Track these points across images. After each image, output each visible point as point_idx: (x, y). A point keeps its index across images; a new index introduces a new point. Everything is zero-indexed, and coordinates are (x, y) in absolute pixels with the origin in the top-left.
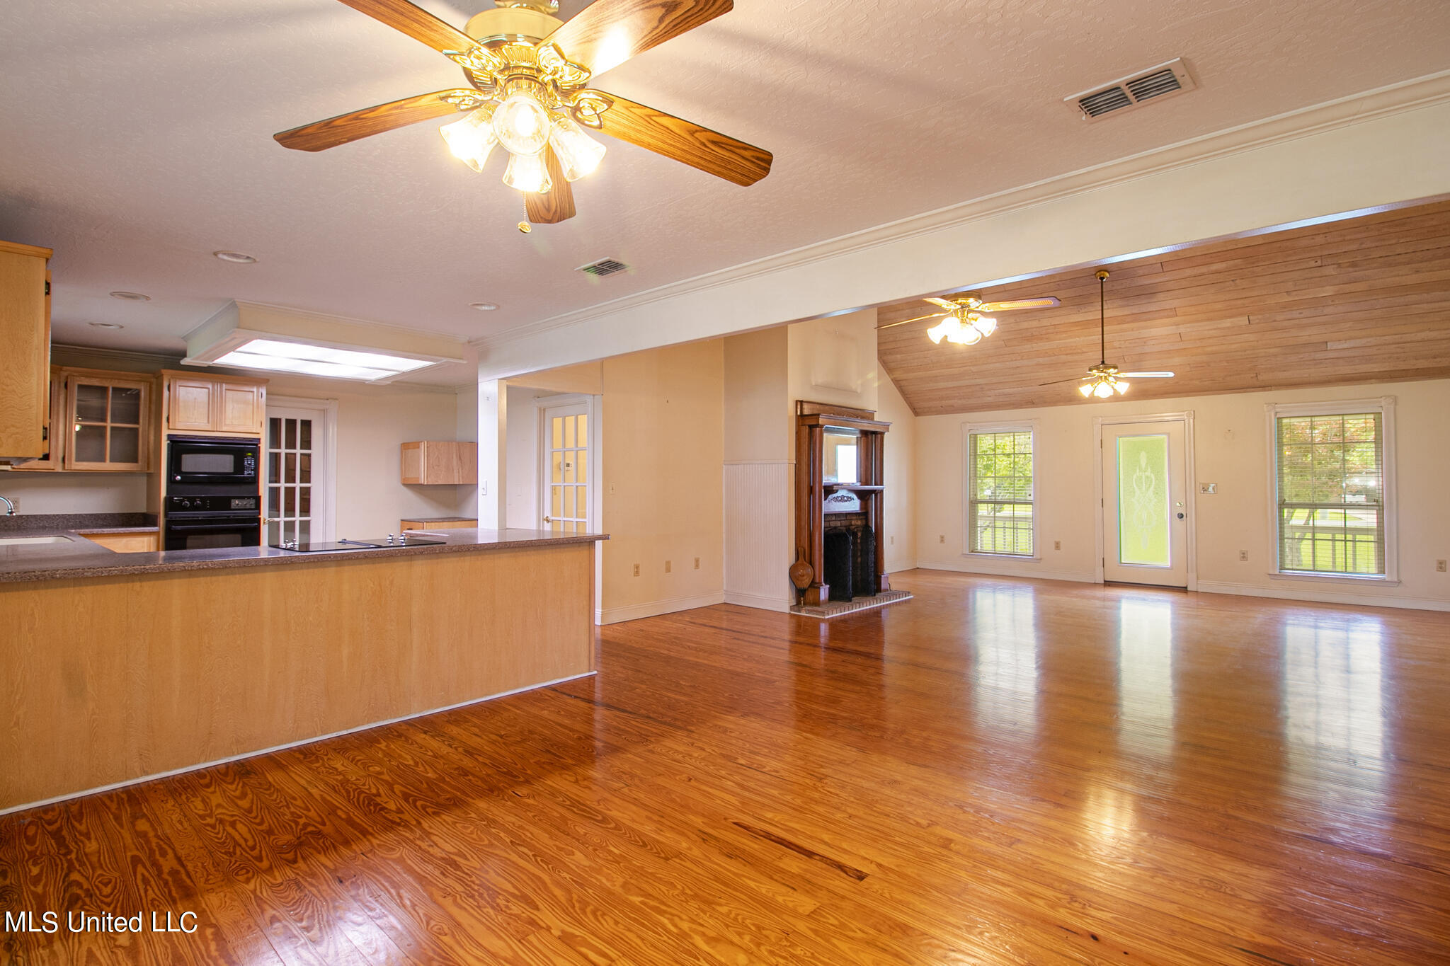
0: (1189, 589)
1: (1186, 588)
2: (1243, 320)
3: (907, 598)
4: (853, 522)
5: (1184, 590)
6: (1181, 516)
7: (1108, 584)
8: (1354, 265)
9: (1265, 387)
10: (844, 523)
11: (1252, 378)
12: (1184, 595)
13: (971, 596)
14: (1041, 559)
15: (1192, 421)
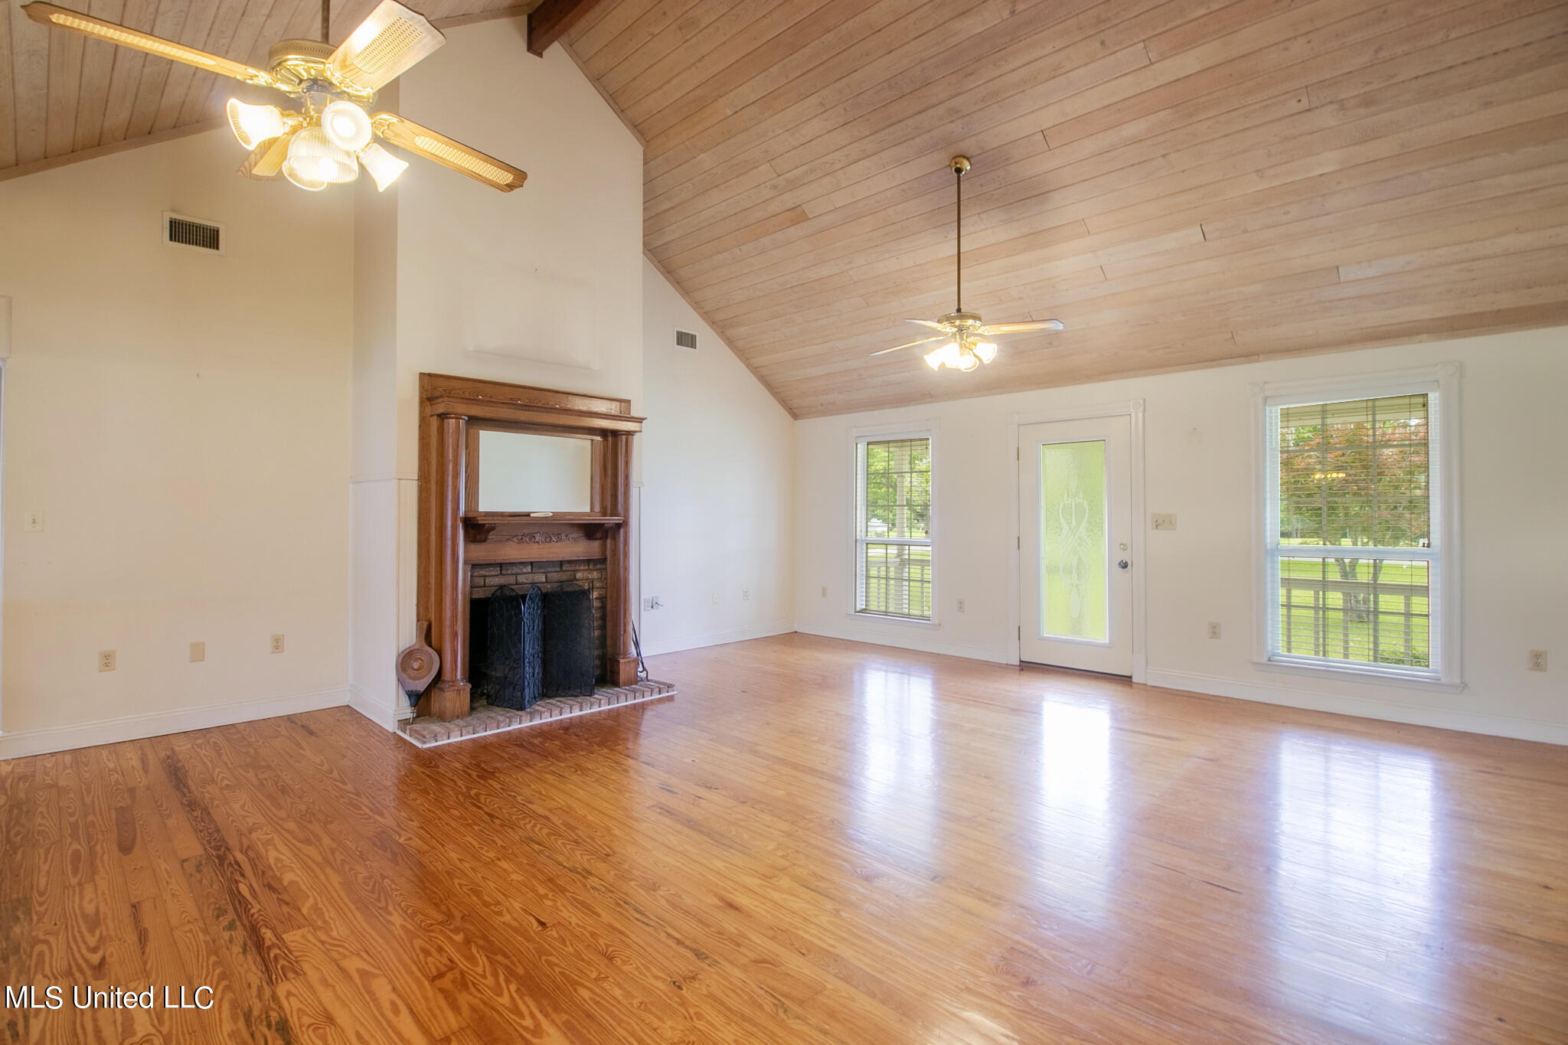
0: (1134, 680)
1: (1131, 677)
2: (1194, 234)
3: (669, 694)
4: (579, 575)
5: (1125, 680)
6: (1124, 565)
7: (1027, 667)
8: (1368, 101)
9: (1249, 355)
10: (555, 576)
11: (1226, 340)
12: (1127, 689)
13: (856, 677)
14: (940, 625)
15: (1140, 415)
